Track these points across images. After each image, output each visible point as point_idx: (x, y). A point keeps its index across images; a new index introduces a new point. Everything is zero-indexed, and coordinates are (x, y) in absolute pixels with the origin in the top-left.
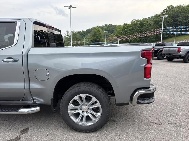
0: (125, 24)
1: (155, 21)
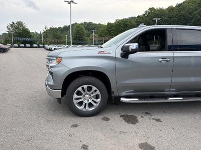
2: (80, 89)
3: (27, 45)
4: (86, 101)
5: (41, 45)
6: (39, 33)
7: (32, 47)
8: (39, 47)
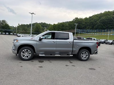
0: (54, 24)
1: (70, 24)
2: (24, 51)
3: (7, 33)
4: (26, 55)
5: (15, 34)
6: (15, 27)
7: (9, 34)
8: (14, 35)
